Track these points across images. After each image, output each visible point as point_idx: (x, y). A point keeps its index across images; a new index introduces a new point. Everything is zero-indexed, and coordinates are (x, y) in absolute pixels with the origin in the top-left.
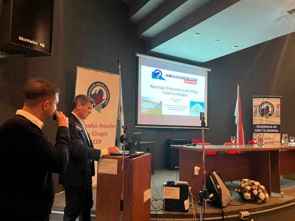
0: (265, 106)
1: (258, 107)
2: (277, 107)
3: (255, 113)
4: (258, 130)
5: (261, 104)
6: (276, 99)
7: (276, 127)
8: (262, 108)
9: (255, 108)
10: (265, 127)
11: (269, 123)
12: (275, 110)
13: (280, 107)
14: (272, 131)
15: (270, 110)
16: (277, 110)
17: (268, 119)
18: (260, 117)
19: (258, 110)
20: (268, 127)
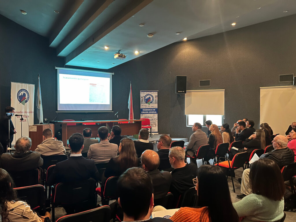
0: (148, 97)
1: (143, 98)
2: (156, 97)
3: (141, 101)
4: (143, 112)
5: (145, 96)
6: (155, 92)
7: (155, 110)
8: (146, 98)
9: (142, 98)
10: (148, 110)
11: (150, 107)
12: (154, 99)
13: (157, 97)
14: (152, 112)
15: (151, 99)
16: (156, 99)
17: (150, 105)
18: (145, 104)
19: (143, 99)
20: (149, 110)
